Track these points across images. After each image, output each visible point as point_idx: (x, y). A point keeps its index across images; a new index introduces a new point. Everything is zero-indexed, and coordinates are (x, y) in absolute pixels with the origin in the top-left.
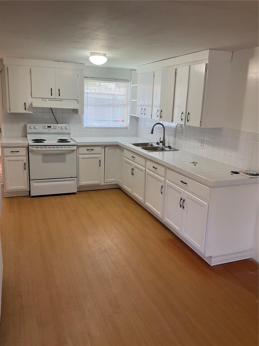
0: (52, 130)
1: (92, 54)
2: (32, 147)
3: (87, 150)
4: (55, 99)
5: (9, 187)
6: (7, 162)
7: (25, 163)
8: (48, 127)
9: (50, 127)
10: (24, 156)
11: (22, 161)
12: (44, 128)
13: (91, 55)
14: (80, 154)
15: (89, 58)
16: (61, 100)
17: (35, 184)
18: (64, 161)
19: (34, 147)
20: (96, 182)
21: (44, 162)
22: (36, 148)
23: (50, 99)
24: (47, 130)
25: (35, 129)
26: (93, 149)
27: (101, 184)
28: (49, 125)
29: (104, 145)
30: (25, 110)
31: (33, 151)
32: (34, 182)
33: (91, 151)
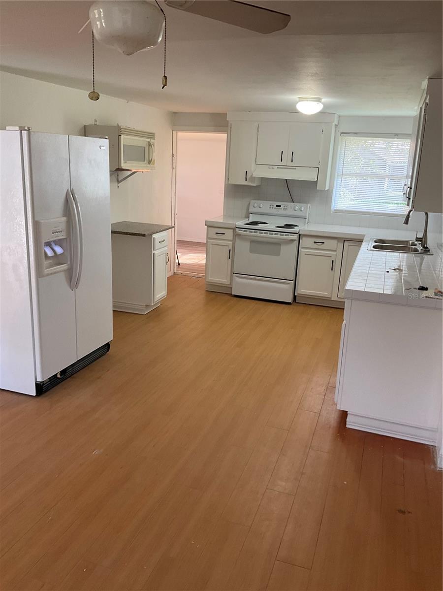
0: (281, 211)
1: (301, 99)
2: (239, 230)
3: (314, 242)
4: (286, 167)
5: (210, 278)
6: (211, 245)
7: (230, 250)
8: (277, 206)
9: (280, 206)
10: (230, 240)
11: (227, 247)
12: (271, 207)
13: (299, 101)
14: (303, 248)
15: (296, 106)
16: (293, 168)
17: (238, 279)
18: (278, 254)
19: (242, 230)
20: (325, 294)
21: (252, 251)
22: (244, 231)
23: (279, 167)
24: (274, 211)
25: (260, 207)
26: (323, 243)
27: (332, 299)
28: (279, 203)
29: (343, 238)
30: (246, 180)
31: (239, 235)
32: (237, 277)
33: (319, 245)
